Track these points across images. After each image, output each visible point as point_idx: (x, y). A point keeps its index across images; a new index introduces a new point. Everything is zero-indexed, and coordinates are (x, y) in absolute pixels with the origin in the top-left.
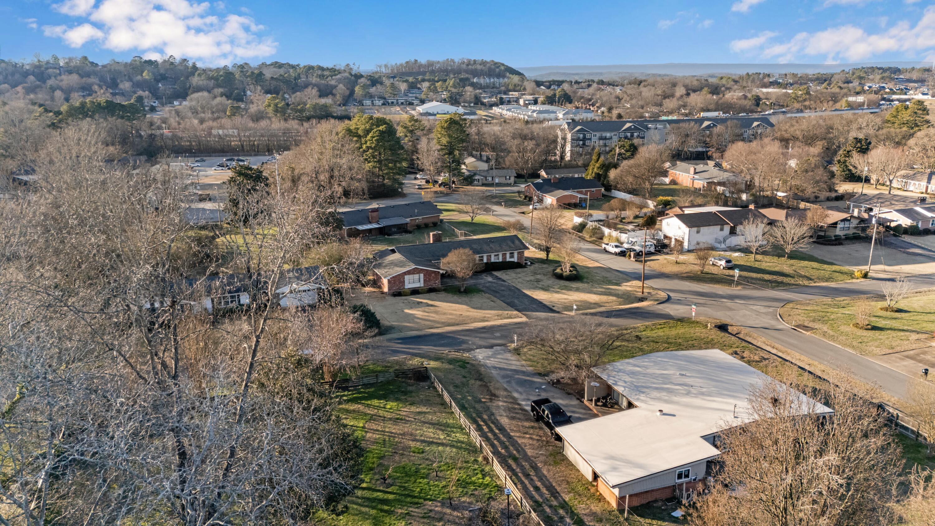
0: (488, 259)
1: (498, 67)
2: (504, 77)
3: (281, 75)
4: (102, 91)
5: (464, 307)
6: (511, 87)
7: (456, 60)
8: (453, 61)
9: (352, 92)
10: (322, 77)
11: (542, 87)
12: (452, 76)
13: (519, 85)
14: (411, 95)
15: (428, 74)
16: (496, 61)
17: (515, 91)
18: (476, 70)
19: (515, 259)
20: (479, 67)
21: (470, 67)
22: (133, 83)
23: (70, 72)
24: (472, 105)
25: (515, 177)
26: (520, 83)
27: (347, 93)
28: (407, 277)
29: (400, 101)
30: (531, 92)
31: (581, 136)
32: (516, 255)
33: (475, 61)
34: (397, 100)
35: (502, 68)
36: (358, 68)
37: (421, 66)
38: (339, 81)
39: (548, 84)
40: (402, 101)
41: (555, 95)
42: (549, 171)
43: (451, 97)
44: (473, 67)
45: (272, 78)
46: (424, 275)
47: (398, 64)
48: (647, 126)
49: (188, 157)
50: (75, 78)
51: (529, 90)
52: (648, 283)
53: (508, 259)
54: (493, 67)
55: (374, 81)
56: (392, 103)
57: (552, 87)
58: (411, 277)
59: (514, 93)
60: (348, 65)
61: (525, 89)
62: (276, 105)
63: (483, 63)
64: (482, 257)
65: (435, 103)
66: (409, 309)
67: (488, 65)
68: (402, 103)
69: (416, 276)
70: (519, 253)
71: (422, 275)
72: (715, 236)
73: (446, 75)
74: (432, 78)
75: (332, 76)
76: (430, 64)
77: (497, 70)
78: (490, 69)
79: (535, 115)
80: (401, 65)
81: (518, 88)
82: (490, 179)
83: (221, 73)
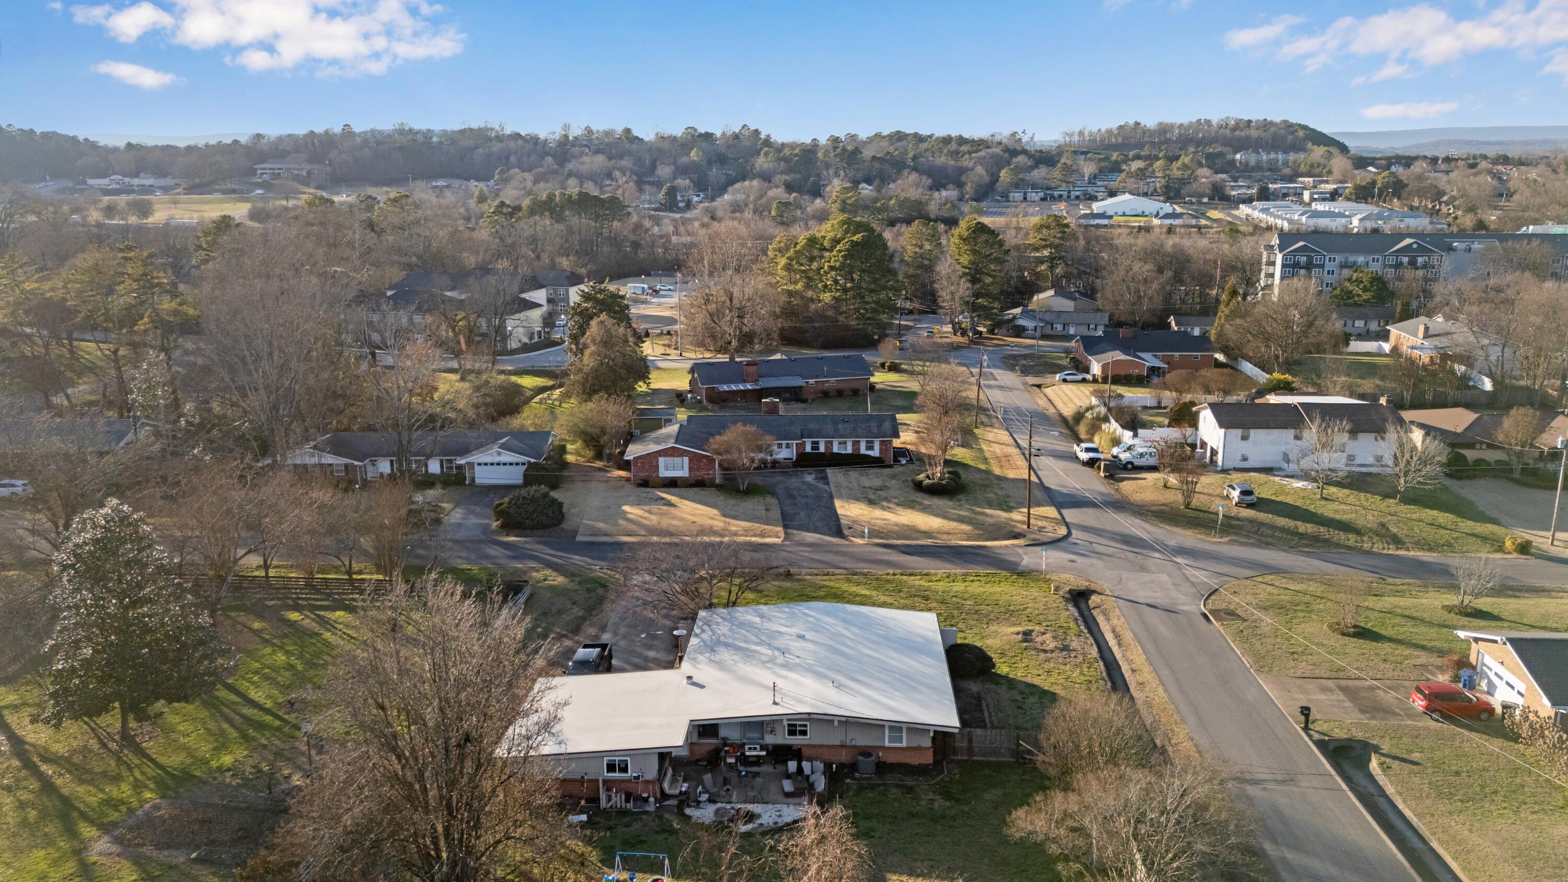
0: (826, 448)
1: (1292, 133)
2: (1303, 149)
3: (888, 153)
4: (624, 179)
5: (714, 512)
6: (1303, 168)
7: (1215, 122)
8: (1208, 122)
9: (995, 179)
10: (955, 154)
11: (1371, 169)
12: (1192, 149)
13: (1319, 165)
14: (1099, 183)
15: (1146, 147)
16: (1293, 120)
17: (1309, 175)
18: (1248, 138)
19: (875, 453)
20: (1254, 133)
21: (1237, 133)
22: (677, 168)
23: (597, 152)
24: (1205, 200)
25: (1106, 326)
26: (1322, 161)
27: (987, 179)
28: (662, 460)
29: (1073, 194)
30: (1340, 177)
31: (1303, 259)
32: (877, 446)
33: (1250, 122)
34: (1069, 192)
35: (1301, 134)
36: (1032, 139)
37: (1145, 131)
38: (980, 161)
39: (1383, 162)
40: (1078, 193)
41: (1374, 183)
42: (1183, 319)
43: (1167, 187)
44: (1243, 134)
45: (874, 157)
46: (690, 460)
47: (1103, 130)
48: (1451, 244)
49: (661, 276)
50: (600, 159)
51: (1337, 174)
52: (1071, 515)
53: (863, 451)
54: (1282, 132)
55: (1045, 158)
56: (1061, 196)
57: (1393, 169)
58: (669, 460)
59: (1306, 179)
60: (1014, 134)
61: (1330, 172)
62: (844, 201)
63: (1266, 125)
64: (817, 443)
65: (1127, 196)
66: (632, 504)
67: (1273, 129)
68: (1077, 197)
69: (678, 460)
70: (882, 443)
71: (686, 459)
72: (1283, 449)
73: (1181, 149)
74: (1154, 153)
75: (970, 154)
76: (1164, 129)
77: (1290, 138)
78: (1275, 137)
79: (1304, 219)
80: (1109, 132)
81: (1317, 171)
82: (1059, 327)
83: (797, 151)
